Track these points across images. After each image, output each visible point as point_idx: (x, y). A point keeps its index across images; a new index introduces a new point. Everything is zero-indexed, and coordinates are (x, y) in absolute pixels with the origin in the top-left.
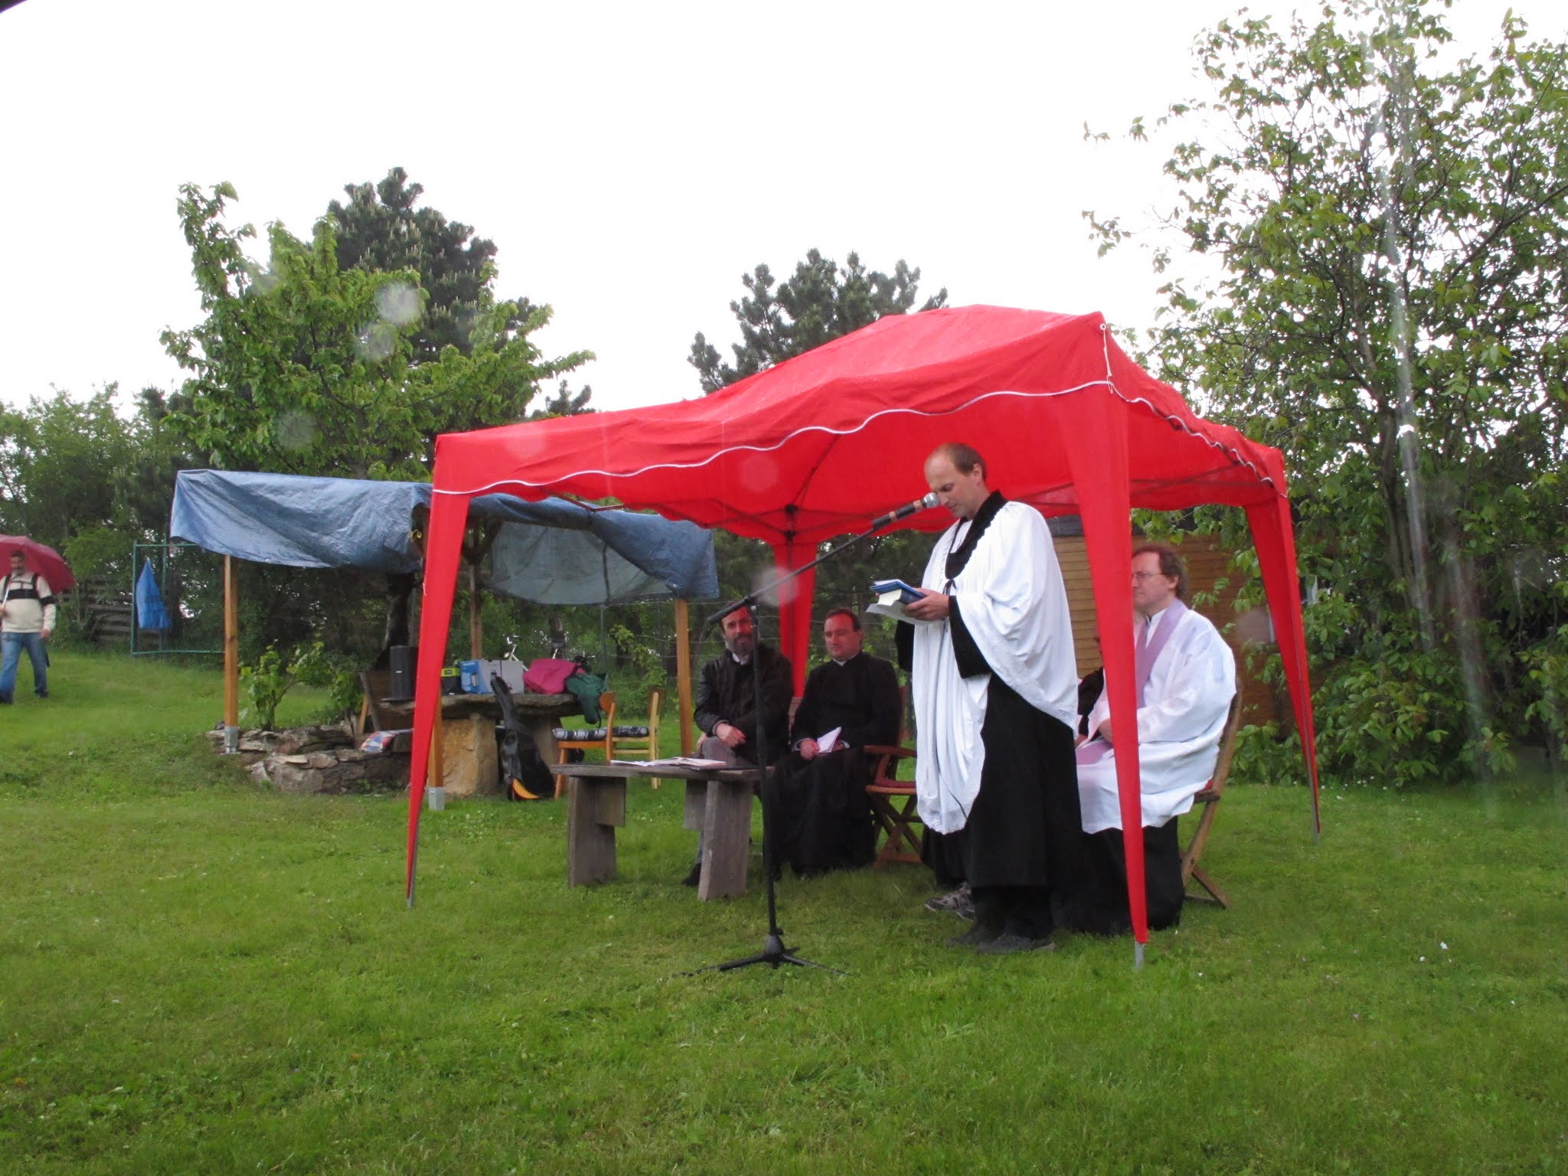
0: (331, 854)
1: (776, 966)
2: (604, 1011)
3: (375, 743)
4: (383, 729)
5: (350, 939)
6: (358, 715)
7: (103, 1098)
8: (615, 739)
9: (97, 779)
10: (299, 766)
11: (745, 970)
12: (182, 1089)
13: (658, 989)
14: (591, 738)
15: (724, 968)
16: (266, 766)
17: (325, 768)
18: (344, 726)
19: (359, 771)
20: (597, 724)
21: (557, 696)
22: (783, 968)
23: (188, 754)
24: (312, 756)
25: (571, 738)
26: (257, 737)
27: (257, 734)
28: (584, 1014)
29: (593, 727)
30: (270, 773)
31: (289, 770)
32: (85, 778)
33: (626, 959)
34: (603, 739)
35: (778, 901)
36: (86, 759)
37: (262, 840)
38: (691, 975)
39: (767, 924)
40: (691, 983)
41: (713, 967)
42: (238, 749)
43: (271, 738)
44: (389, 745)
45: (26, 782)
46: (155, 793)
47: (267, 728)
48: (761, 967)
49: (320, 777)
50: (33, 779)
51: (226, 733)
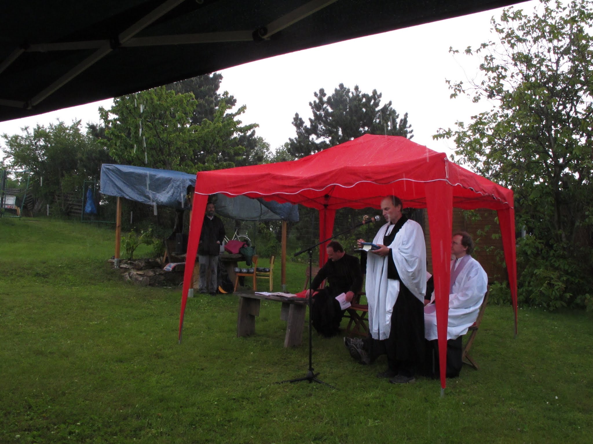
0: (152, 316)
1: (310, 382)
2: (248, 399)
3: (169, 267)
4: (172, 262)
5: (158, 356)
6: (163, 256)
7: (73, 426)
8: (257, 272)
9: (69, 277)
10: (140, 275)
11: (300, 383)
12: (100, 425)
13: (267, 389)
14: (248, 272)
15: (292, 382)
16: (129, 274)
17: (150, 276)
18: (158, 260)
19: (162, 277)
20: (251, 266)
21: (237, 255)
22: (313, 385)
23: (101, 268)
24: (146, 271)
25: (241, 272)
26: (126, 263)
27: (126, 262)
28: (241, 400)
29: (249, 267)
30: (130, 277)
31: (137, 276)
32: (64, 276)
33: (256, 374)
34: (253, 273)
35: (313, 350)
36: (65, 268)
37: (127, 307)
38: (280, 384)
39: (308, 361)
40: (279, 388)
41: (288, 381)
42: (119, 267)
43: (131, 264)
44: (174, 268)
45: (44, 276)
46: (89, 283)
47: (130, 259)
48: (305, 383)
49: (148, 279)
50: (46, 275)
51: (115, 261)
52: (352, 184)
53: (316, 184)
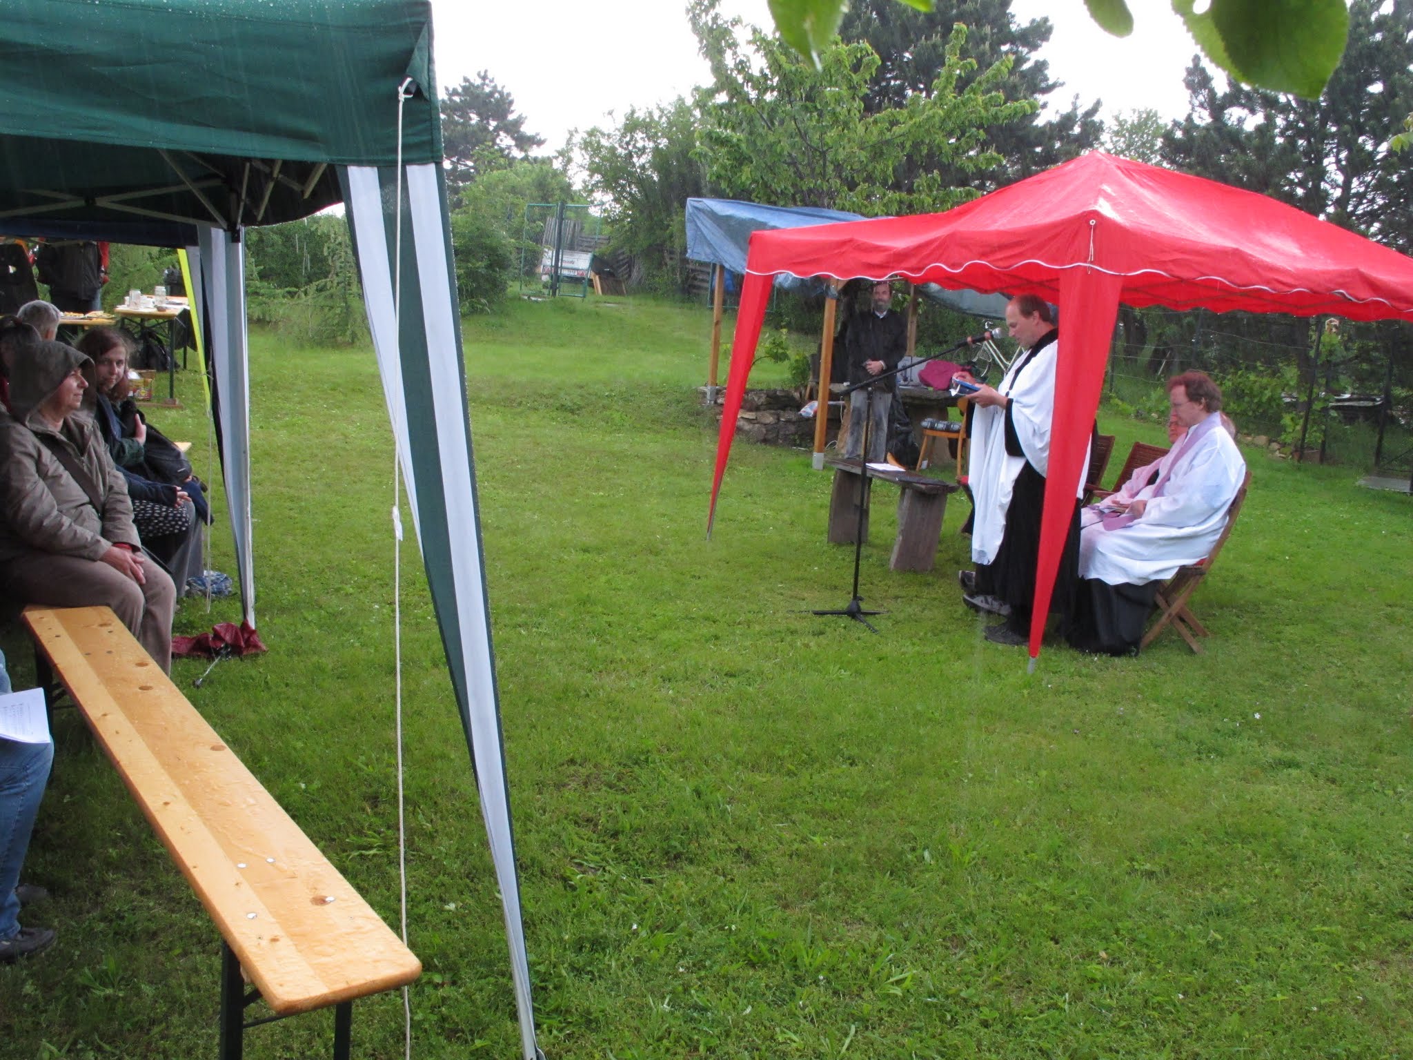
3: (811, 409)
9: (615, 415)
10: (750, 421)
11: (833, 617)
14: (948, 430)
17: (768, 424)
19: (792, 428)
23: (682, 402)
31: (743, 423)
32: (608, 413)
34: (956, 432)
36: (615, 398)
46: (648, 428)
49: (764, 430)
50: (577, 409)
51: (708, 390)
52: (960, 265)
53: (913, 262)
